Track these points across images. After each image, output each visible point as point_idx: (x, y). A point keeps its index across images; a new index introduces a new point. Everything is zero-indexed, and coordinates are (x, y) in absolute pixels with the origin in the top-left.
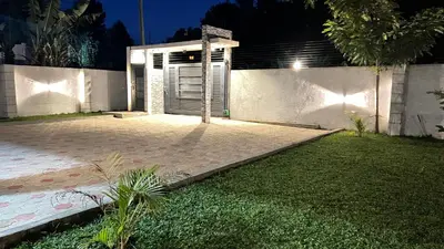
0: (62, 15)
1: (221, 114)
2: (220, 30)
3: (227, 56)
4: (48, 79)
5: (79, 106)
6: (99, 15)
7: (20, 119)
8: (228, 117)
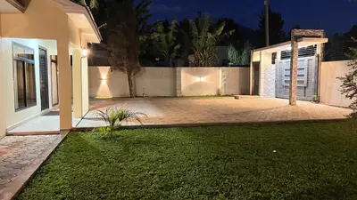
0: (210, 35)
1: (311, 98)
2: (310, 31)
3: (319, 51)
4: (200, 75)
5: (218, 91)
6: (234, 31)
7: (183, 97)
8: (317, 101)
